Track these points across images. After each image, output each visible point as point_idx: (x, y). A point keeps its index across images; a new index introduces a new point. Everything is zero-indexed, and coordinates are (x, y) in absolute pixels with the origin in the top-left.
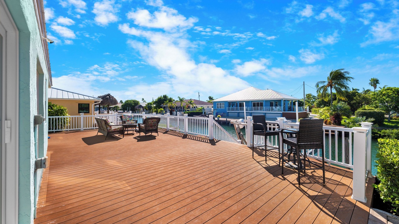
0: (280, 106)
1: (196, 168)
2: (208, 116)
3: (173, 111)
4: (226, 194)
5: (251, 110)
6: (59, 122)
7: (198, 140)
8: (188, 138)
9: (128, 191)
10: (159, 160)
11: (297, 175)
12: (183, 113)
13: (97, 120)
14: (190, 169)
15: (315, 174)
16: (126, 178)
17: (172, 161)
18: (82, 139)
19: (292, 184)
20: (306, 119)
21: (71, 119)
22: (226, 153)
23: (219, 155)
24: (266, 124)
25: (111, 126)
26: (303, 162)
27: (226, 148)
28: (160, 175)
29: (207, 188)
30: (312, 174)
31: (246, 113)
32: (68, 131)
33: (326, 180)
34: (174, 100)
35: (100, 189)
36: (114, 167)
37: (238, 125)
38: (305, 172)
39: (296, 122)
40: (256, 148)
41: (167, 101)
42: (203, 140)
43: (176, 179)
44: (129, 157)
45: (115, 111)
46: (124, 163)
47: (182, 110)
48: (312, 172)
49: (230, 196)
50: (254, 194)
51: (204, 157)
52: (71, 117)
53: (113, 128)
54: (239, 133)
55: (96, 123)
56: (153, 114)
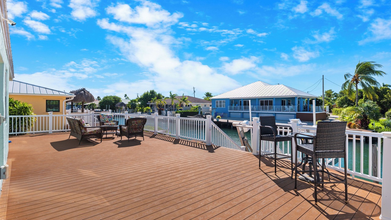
0: (294, 105)
1: (190, 180)
2: (206, 116)
3: (162, 110)
4: (226, 213)
5: (258, 110)
6: (22, 123)
7: (193, 146)
8: (180, 144)
9: (106, 208)
10: (145, 171)
11: (314, 189)
12: (174, 112)
13: (69, 120)
14: (183, 181)
15: (335, 189)
16: (104, 191)
17: (161, 172)
18: (51, 143)
19: (307, 200)
20: (325, 121)
21: (37, 120)
22: (227, 162)
23: (218, 165)
24: (276, 127)
25: (86, 128)
26: (320, 173)
27: (227, 156)
28: (145, 188)
29: (203, 205)
30: (332, 189)
31: (252, 113)
32: (33, 133)
33: (349, 196)
34: (163, 97)
35: (72, 205)
36: (90, 178)
37: (242, 128)
38: (323, 187)
39: (313, 125)
40: (263, 156)
41: (155, 98)
42: (199, 146)
43: (166, 194)
44: (108, 166)
45: (91, 109)
46: (102, 173)
47: (173, 109)
48: (331, 187)
49: (231, 215)
50: (260, 212)
51: (200, 167)
52: (37, 116)
53: (89, 130)
54: (243, 138)
55: (68, 124)
56: (137, 114)
